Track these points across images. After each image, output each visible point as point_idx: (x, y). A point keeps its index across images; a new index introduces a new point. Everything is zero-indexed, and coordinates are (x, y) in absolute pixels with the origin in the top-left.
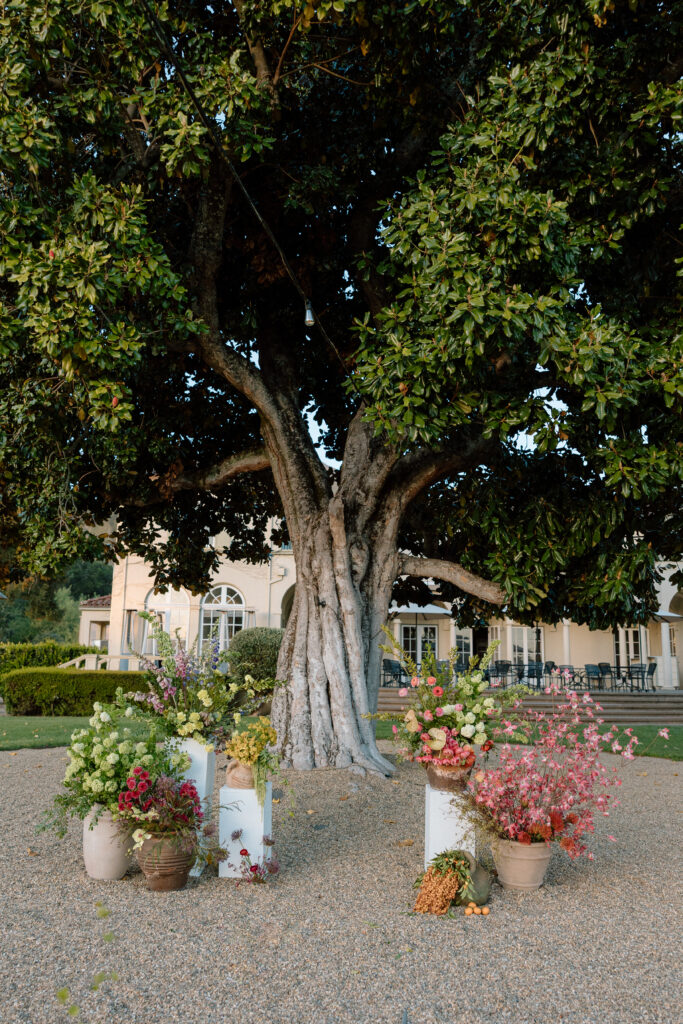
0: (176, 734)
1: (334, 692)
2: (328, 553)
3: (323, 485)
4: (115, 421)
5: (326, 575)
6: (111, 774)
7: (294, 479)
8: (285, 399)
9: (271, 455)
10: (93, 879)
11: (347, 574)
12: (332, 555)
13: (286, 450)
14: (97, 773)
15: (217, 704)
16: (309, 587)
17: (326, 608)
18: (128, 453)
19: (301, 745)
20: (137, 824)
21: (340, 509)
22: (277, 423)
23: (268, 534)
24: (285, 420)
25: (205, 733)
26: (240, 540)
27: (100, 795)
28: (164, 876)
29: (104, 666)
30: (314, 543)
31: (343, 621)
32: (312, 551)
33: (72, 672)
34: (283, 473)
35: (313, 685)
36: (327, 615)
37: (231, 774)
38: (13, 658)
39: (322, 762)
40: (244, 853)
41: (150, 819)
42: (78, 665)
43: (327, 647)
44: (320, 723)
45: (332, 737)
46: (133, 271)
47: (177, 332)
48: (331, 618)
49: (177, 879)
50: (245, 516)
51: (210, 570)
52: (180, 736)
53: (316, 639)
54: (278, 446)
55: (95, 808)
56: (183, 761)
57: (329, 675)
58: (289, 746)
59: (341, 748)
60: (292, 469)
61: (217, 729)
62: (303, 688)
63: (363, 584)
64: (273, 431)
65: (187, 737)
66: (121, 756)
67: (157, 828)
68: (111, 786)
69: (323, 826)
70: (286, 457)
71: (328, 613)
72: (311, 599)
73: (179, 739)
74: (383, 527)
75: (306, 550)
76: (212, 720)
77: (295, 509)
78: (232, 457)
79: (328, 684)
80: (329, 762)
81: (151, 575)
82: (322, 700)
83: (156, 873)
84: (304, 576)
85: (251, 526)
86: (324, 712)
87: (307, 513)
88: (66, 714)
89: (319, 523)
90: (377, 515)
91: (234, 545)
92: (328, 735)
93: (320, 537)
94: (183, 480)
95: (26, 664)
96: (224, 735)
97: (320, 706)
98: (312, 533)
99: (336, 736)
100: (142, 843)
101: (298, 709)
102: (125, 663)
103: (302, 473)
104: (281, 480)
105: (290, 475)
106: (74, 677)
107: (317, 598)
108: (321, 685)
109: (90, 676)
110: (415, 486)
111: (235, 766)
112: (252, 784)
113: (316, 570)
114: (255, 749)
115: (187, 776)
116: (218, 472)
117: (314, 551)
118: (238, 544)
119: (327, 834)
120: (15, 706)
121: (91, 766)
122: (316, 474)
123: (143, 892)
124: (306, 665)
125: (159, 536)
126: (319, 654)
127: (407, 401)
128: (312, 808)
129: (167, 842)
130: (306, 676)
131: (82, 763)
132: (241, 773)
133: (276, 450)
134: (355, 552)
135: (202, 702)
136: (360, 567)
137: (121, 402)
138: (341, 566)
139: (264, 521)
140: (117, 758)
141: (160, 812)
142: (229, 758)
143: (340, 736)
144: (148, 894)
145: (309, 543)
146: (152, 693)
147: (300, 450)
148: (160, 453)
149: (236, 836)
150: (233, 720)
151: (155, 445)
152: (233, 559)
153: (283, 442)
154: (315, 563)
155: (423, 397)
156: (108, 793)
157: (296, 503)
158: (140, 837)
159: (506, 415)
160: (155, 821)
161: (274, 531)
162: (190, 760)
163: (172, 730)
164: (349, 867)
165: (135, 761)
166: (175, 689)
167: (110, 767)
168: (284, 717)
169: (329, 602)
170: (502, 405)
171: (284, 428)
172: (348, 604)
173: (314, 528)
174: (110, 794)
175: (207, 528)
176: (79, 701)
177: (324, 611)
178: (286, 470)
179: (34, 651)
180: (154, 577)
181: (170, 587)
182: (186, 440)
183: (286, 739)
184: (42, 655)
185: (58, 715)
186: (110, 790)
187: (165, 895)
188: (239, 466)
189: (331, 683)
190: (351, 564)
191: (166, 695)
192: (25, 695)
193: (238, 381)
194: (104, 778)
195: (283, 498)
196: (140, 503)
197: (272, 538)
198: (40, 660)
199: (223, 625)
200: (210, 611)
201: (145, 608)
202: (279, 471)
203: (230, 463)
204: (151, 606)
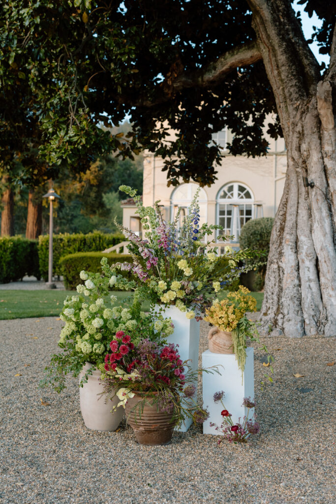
0: (159, 301)
1: (323, 267)
2: (316, 136)
3: (313, 72)
5: (315, 157)
6: (98, 336)
7: (283, 68)
9: (262, 46)
10: (89, 430)
12: (320, 138)
13: (275, 40)
14: (87, 336)
15: (197, 274)
16: (299, 170)
17: (314, 189)
18: (127, 50)
19: (292, 315)
20: (121, 384)
21: (328, 91)
22: (267, 13)
23: (265, 129)
24: (274, 10)
25: (188, 302)
26: (241, 136)
27: (89, 355)
28: (149, 431)
30: (303, 127)
31: (332, 201)
32: (301, 135)
33: (114, 255)
34: (274, 63)
35: (303, 262)
36: (316, 195)
37: (212, 340)
38: (69, 246)
39: (311, 331)
40: (225, 413)
41: (134, 380)
42: (118, 250)
43: (316, 226)
44: (309, 295)
45: (321, 308)
48: (319, 198)
49: (161, 434)
50: (245, 114)
52: (163, 303)
53: (306, 218)
54: (268, 37)
55: (87, 367)
56: (166, 326)
57: (318, 251)
58: (280, 316)
59: (329, 319)
60: (282, 58)
61: (198, 298)
62: (293, 264)
64: (263, 22)
65: (170, 304)
66: (105, 321)
67: (141, 388)
68: (98, 348)
69: (309, 390)
70: (276, 47)
71: (316, 193)
72: (301, 181)
73: (163, 306)
75: (296, 135)
76: (192, 288)
77: (285, 98)
78: (227, 54)
79: (317, 260)
80: (318, 331)
81: (164, 170)
82: (312, 275)
83: (142, 429)
84: (293, 159)
85: (250, 123)
86: (314, 285)
87: (297, 99)
89: (308, 108)
91: (236, 141)
92: (317, 306)
93: (309, 120)
94: (184, 79)
95: (79, 250)
96: (205, 302)
97: (310, 280)
98: (301, 118)
99: (325, 308)
100: (125, 401)
101: (289, 282)
103: (291, 61)
104: (272, 71)
105: (279, 66)
107: (306, 179)
108: (310, 261)
111: (217, 332)
112: (231, 350)
113: (305, 153)
114: (233, 316)
115: (169, 340)
116: (215, 68)
117: (303, 135)
118: (240, 140)
119: (312, 397)
121: (81, 330)
122: (306, 62)
123: (132, 444)
124: (296, 243)
125: (168, 135)
126: (309, 232)
128: (300, 373)
129: (148, 401)
130: (296, 252)
131: (74, 327)
132: (221, 339)
133: (266, 41)
135: (183, 271)
138: (329, 148)
139: (263, 117)
140: (101, 322)
141: (141, 373)
142: (211, 325)
143: (329, 307)
144: (135, 447)
145: (299, 128)
146: (135, 263)
147: (290, 39)
148: (160, 53)
149: (218, 397)
150: (213, 289)
151: (155, 45)
153: (272, 32)
154: (304, 146)
156: (96, 354)
157: (286, 91)
158: (124, 396)
160: (137, 381)
161: (270, 125)
162: (173, 326)
163: (155, 298)
164: (331, 430)
165: (120, 325)
166: (157, 259)
167: (95, 331)
168: (276, 290)
169: (317, 183)
171: (274, 18)
173: (303, 113)
174: (99, 355)
175: (210, 126)
177: (313, 192)
178: (276, 61)
179: (85, 240)
180: (167, 172)
182: (190, 45)
183: (278, 309)
184: (91, 243)
186: (97, 351)
187: (151, 448)
188: (234, 61)
189: (319, 258)
191: (148, 265)
194: (92, 340)
195: (274, 87)
196: (148, 103)
197: (268, 132)
198: (90, 248)
199: (236, 217)
200: (224, 205)
201: (171, 203)
202: (270, 61)
203: (225, 59)
204: (175, 202)
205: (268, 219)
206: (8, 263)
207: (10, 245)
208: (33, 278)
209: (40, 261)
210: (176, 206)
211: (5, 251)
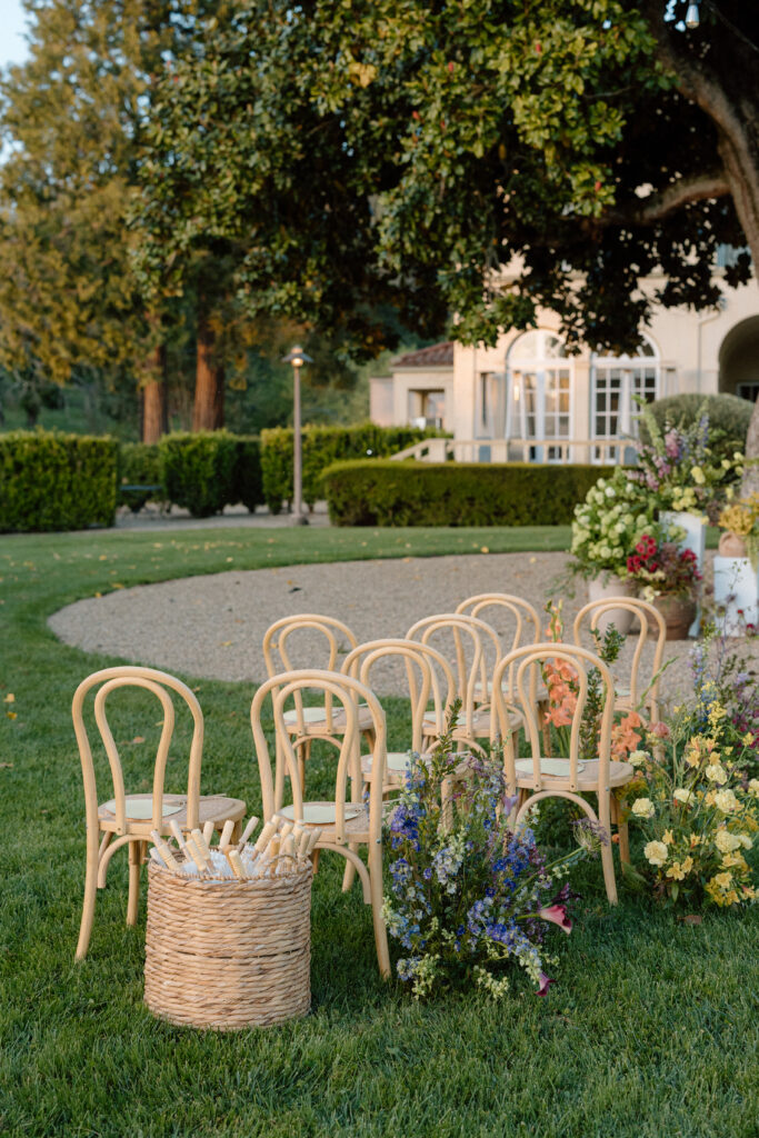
0: (670, 509)
4: (599, 206)
6: (616, 542)
8: (751, 107)
9: (732, 180)
14: (605, 542)
15: (710, 481)
20: (646, 583)
22: (741, 140)
23: (718, 270)
24: (750, 134)
25: (700, 506)
26: (677, 280)
27: (607, 561)
28: (670, 628)
29: (450, 456)
33: (410, 465)
34: (749, 204)
37: (724, 545)
38: (319, 448)
40: (741, 613)
41: (657, 579)
42: (418, 455)
46: (612, 47)
47: (647, 90)
49: (679, 631)
50: (684, 246)
51: (641, 325)
52: (675, 511)
54: (743, 171)
55: (602, 573)
56: (679, 533)
61: (710, 504)
64: (735, 150)
65: (682, 511)
67: (664, 587)
68: (618, 552)
70: (753, 185)
73: (673, 514)
76: (705, 495)
81: (560, 332)
85: (692, 259)
88: (411, 524)
91: (671, 286)
95: (338, 455)
96: (717, 508)
100: (652, 598)
102: (485, 451)
104: (747, 215)
106: (418, 472)
109: (438, 470)
111: (729, 537)
112: (745, 554)
114: (748, 521)
115: (685, 545)
116: (661, 202)
118: (675, 284)
120: (341, 513)
121: (596, 537)
129: (676, 599)
131: (587, 535)
132: (734, 544)
133: (739, 174)
135: (695, 479)
137: (603, 185)
139: (711, 249)
140: (623, 528)
141: (666, 573)
146: (646, 471)
149: (732, 598)
150: (725, 496)
152: (667, 306)
153: (748, 165)
156: (615, 559)
158: (650, 593)
160: (662, 582)
162: (686, 531)
163: (667, 505)
165: (639, 530)
167: (618, 535)
171: (751, 145)
174: (617, 560)
175: (635, 268)
176: (429, 507)
180: (564, 335)
181: (585, 347)
184: (359, 443)
185: (398, 525)
186: (617, 556)
188: (689, 194)
191: (661, 472)
192: (354, 498)
193: (690, 91)
194: (611, 546)
195: (749, 237)
197: (724, 277)
198: (357, 450)
199: (626, 391)
200: (604, 370)
201: (507, 368)
202: (744, 202)
203: (676, 190)
204: (514, 365)
205: (692, 397)
206: (210, 481)
207: (212, 448)
208: (241, 508)
209: (265, 476)
210: (517, 372)
211: (205, 458)
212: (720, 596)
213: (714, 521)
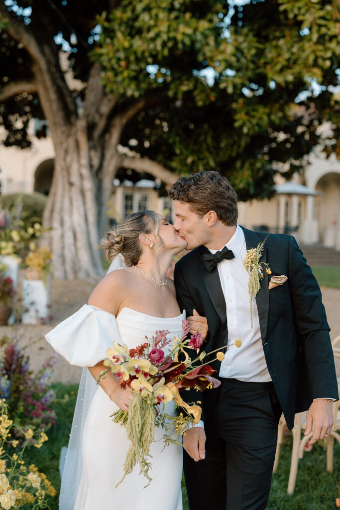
1: (79, 236)
7: (54, 103)
9: (39, 85)
11: (88, 167)
12: (79, 155)
13: (49, 83)
15: (22, 239)
16: (64, 173)
19: (58, 267)
21: (84, 126)
22: (43, 65)
24: (48, 63)
25: (17, 252)
30: (67, 146)
31: (85, 195)
32: (66, 152)
34: (47, 98)
35: (66, 232)
36: (75, 191)
40: (37, 311)
43: (75, 210)
44: (69, 254)
48: (77, 193)
49: (3, 321)
52: (3, 255)
53: (68, 205)
54: (44, 81)
56: (4, 268)
57: (76, 227)
59: (82, 269)
60: (53, 96)
62: (60, 234)
63: (97, 173)
64: (40, 70)
65: (6, 255)
70: (49, 88)
72: (65, 181)
74: (110, 138)
75: (62, 150)
77: (55, 123)
79: (75, 232)
80: (75, 276)
82: (71, 241)
85: (19, 125)
87: (63, 126)
90: (107, 130)
92: (74, 261)
93: (71, 142)
97: (70, 245)
98: (66, 140)
101: (56, 246)
103: (59, 99)
105: (52, 100)
107: (69, 180)
108: (71, 233)
110: (131, 113)
111: (31, 270)
112: (40, 279)
113: (69, 163)
115: (7, 275)
116: (2, 93)
117: (68, 151)
124: (62, 220)
127: (126, 74)
130: (62, 227)
132: (34, 273)
133: (42, 83)
134: (93, 153)
135: (14, 238)
136: (96, 162)
138: (84, 161)
143: (82, 262)
145: (64, 146)
147: (59, 84)
149: (32, 303)
153: (47, 78)
154: (68, 159)
155: (135, 71)
157: (56, 119)
159: (181, 84)
162: (8, 267)
169: (76, 183)
170: (179, 78)
171: (48, 68)
172: (88, 185)
173: (68, 137)
177: (73, 188)
178: (49, 96)
188: (17, 90)
189: (77, 231)
190: (90, 160)
212: (26, 302)
213: (24, 261)
